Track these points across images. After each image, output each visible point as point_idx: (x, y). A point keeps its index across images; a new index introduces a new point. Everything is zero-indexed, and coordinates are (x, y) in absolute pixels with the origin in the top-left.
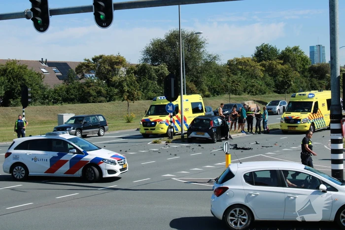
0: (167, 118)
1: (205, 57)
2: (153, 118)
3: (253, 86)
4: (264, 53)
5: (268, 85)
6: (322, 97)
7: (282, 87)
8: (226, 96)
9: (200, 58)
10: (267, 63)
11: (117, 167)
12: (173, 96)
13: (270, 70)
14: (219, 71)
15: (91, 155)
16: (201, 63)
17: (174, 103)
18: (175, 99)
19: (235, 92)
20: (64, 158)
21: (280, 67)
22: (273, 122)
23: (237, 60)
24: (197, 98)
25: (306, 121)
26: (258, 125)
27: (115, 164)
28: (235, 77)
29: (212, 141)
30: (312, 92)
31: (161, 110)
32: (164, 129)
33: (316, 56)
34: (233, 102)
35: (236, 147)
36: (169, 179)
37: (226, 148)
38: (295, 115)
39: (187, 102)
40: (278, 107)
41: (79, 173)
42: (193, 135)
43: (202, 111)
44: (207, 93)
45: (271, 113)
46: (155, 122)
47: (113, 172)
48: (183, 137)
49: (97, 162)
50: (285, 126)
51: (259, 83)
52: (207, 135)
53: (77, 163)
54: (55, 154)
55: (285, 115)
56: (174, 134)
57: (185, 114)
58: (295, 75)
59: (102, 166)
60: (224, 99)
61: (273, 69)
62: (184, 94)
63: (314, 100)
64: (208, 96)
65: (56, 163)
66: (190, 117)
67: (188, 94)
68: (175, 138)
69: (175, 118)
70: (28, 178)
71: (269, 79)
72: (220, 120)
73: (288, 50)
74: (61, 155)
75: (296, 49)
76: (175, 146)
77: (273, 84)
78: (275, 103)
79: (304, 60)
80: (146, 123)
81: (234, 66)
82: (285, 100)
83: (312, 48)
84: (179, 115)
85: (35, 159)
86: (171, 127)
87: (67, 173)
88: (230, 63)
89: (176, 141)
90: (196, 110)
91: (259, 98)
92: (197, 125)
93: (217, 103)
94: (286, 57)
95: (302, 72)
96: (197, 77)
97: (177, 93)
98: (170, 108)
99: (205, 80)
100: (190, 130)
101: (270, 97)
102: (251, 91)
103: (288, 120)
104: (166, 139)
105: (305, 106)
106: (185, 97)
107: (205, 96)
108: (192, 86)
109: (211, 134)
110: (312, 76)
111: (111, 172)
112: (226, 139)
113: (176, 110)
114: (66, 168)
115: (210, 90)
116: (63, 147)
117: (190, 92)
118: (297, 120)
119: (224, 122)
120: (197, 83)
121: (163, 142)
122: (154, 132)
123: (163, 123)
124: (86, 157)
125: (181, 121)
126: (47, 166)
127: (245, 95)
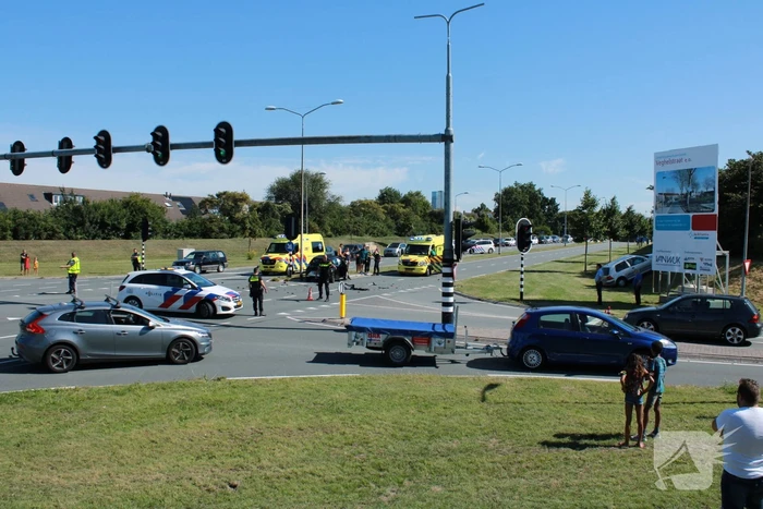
0: (287, 256)
1: (328, 197)
2: (273, 256)
3: (375, 228)
4: (387, 197)
5: (389, 227)
6: (438, 241)
7: (403, 230)
8: (348, 236)
9: (324, 199)
10: (389, 206)
11: (231, 304)
12: (293, 234)
13: (392, 213)
14: (342, 212)
15: (206, 292)
16: (324, 203)
17: (294, 242)
18: (295, 237)
19: (356, 233)
20: (177, 293)
21: (401, 210)
22: (386, 264)
23: (360, 201)
24: (317, 237)
25: (423, 264)
26: (376, 266)
27: (229, 301)
28: (357, 219)
30: (430, 236)
31: (281, 248)
32: (283, 267)
33: (438, 201)
34: (354, 243)
35: (353, 288)
36: (284, 317)
37: (341, 289)
38: (412, 258)
39: (306, 241)
40: (398, 250)
41: (193, 309)
42: (311, 274)
43: (322, 250)
44: (330, 233)
45: (389, 254)
46: (274, 261)
47: (228, 309)
48: (301, 276)
49: (211, 298)
50: (403, 268)
51: (379, 225)
53: (191, 298)
54: (169, 289)
55: (403, 258)
56: (294, 273)
57: (304, 252)
58: (416, 219)
59: (215, 302)
60: (346, 240)
61: (395, 212)
62: (305, 232)
63: (431, 244)
64: (330, 236)
65: (170, 298)
66: (309, 255)
67: (310, 233)
68: (293, 276)
69: (294, 256)
71: (390, 221)
72: (339, 261)
73: (411, 194)
74: (175, 290)
75: (418, 194)
76: (293, 284)
77: (394, 226)
78: (395, 245)
79: (426, 204)
80: (266, 261)
81: (358, 208)
82: (404, 242)
83: (434, 193)
84: (299, 253)
85: (149, 293)
86: (290, 266)
87: (180, 308)
88: (353, 205)
89: (295, 280)
90: (316, 249)
91: (380, 240)
94: (407, 201)
95: (423, 217)
96: (320, 217)
97: (298, 232)
98: (290, 247)
99: (328, 220)
100: (309, 269)
101: (391, 240)
102: (373, 232)
103: (405, 263)
104: (285, 277)
105: (421, 250)
106: (305, 236)
107: (326, 236)
108: (315, 225)
110: (432, 221)
111: (225, 308)
112: (345, 279)
113: (296, 249)
114: (179, 303)
115: (333, 229)
116: (177, 281)
117: (311, 231)
118: (415, 264)
119: (343, 263)
120: (320, 223)
121: (281, 280)
122: (273, 270)
123: (283, 262)
124: (201, 293)
125: (300, 260)
126: (161, 300)
127: (367, 237)
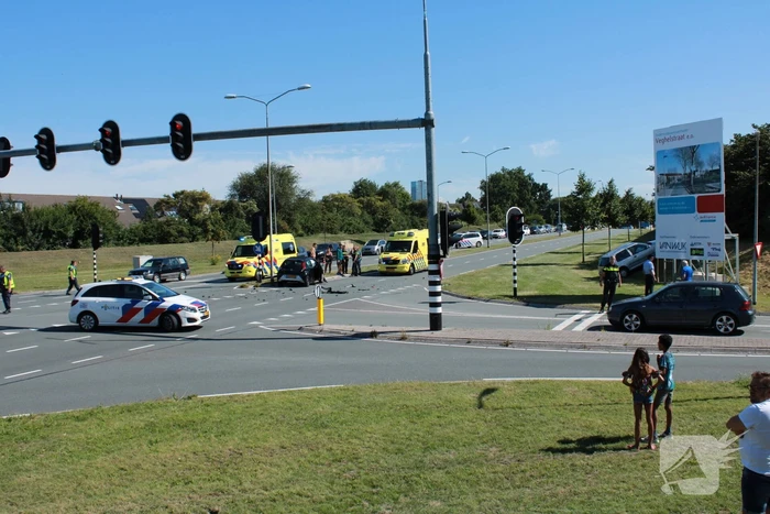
0: (255, 259)
1: (298, 192)
2: (240, 260)
3: (350, 224)
4: (362, 189)
5: (367, 223)
6: (421, 236)
7: (381, 226)
8: (321, 235)
9: (292, 194)
10: (365, 199)
11: (198, 315)
12: (261, 235)
13: (368, 207)
14: (313, 207)
15: (169, 302)
16: (293, 200)
17: (263, 243)
18: (264, 238)
19: (331, 231)
20: (137, 306)
21: (379, 203)
22: (368, 263)
23: (333, 196)
24: (288, 238)
25: (404, 262)
27: (195, 311)
28: (330, 215)
29: (304, 285)
30: (412, 231)
31: (248, 251)
32: (252, 272)
33: (418, 191)
34: (328, 242)
35: (330, 291)
36: (256, 326)
37: (317, 292)
38: (394, 255)
39: (276, 242)
40: (377, 247)
41: (155, 322)
42: (283, 278)
43: (294, 252)
44: (300, 232)
45: (367, 253)
46: (242, 264)
47: (194, 320)
48: (272, 280)
49: (175, 309)
50: (383, 267)
51: (355, 221)
52: (298, 278)
53: (152, 310)
54: (128, 301)
55: (384, 255)
56: (263, 277)
57: (274, 255)
58: (395, 212)
59: (180, 313)
60: (319, 239)
61: (372, 206)
62: (274, 233)
63: (413, 239)
64: (301, 236)
65: (129, 312)
66: (280, 258)
67: (279, 233)
68: (264, 281)
69: (264, 259)
70: (98, 328)
71: (368, 217)
72: (313, 262)
73: (387, 185)
74: (134, 303)
75: (396, 185)
76: (264, 290)
77: (372, 222)
78: (374, 243)
79: (405, 196)
80: (232, 266)
81: (330, 203)
82: (383, 239)
83: (413, 183)
84: (268, 256)
85: (105, 307)
86: (259, 270)
87: (141, 322)
88: (325, 200)
89: (265, 285)
90: (287, 250)
91: (357, 237)
92: (288, 267)
93: (311, 243)
94: (387, 192)
95: (403, 210)
96: (290, 215)
97: (266, 233)
98: (259, 249)
99: (298, 217)
100: (281, 272)
101: (368, 236)
102: (349, 230)
103: (387, 261)
104: (254, 282)
105: (403, 246)
106: (274, 237)
107: (297, 236)
108: (284, 224)
109: (304, 277)
110: (413, 214)
111: (191, 320)
112: (320, 282)
113: (265, 251)
114: (140, 316)
115: (304, 228)
116: (135, 293)
117: (281, 231)
118: (396, 262)
120: (290, 222)
121: (251, 286)
122: (240, 275)
123: (251, 266)
124: (163, 304)
125: (271, 263)
126: (119, 314)
127: (342, 235)
